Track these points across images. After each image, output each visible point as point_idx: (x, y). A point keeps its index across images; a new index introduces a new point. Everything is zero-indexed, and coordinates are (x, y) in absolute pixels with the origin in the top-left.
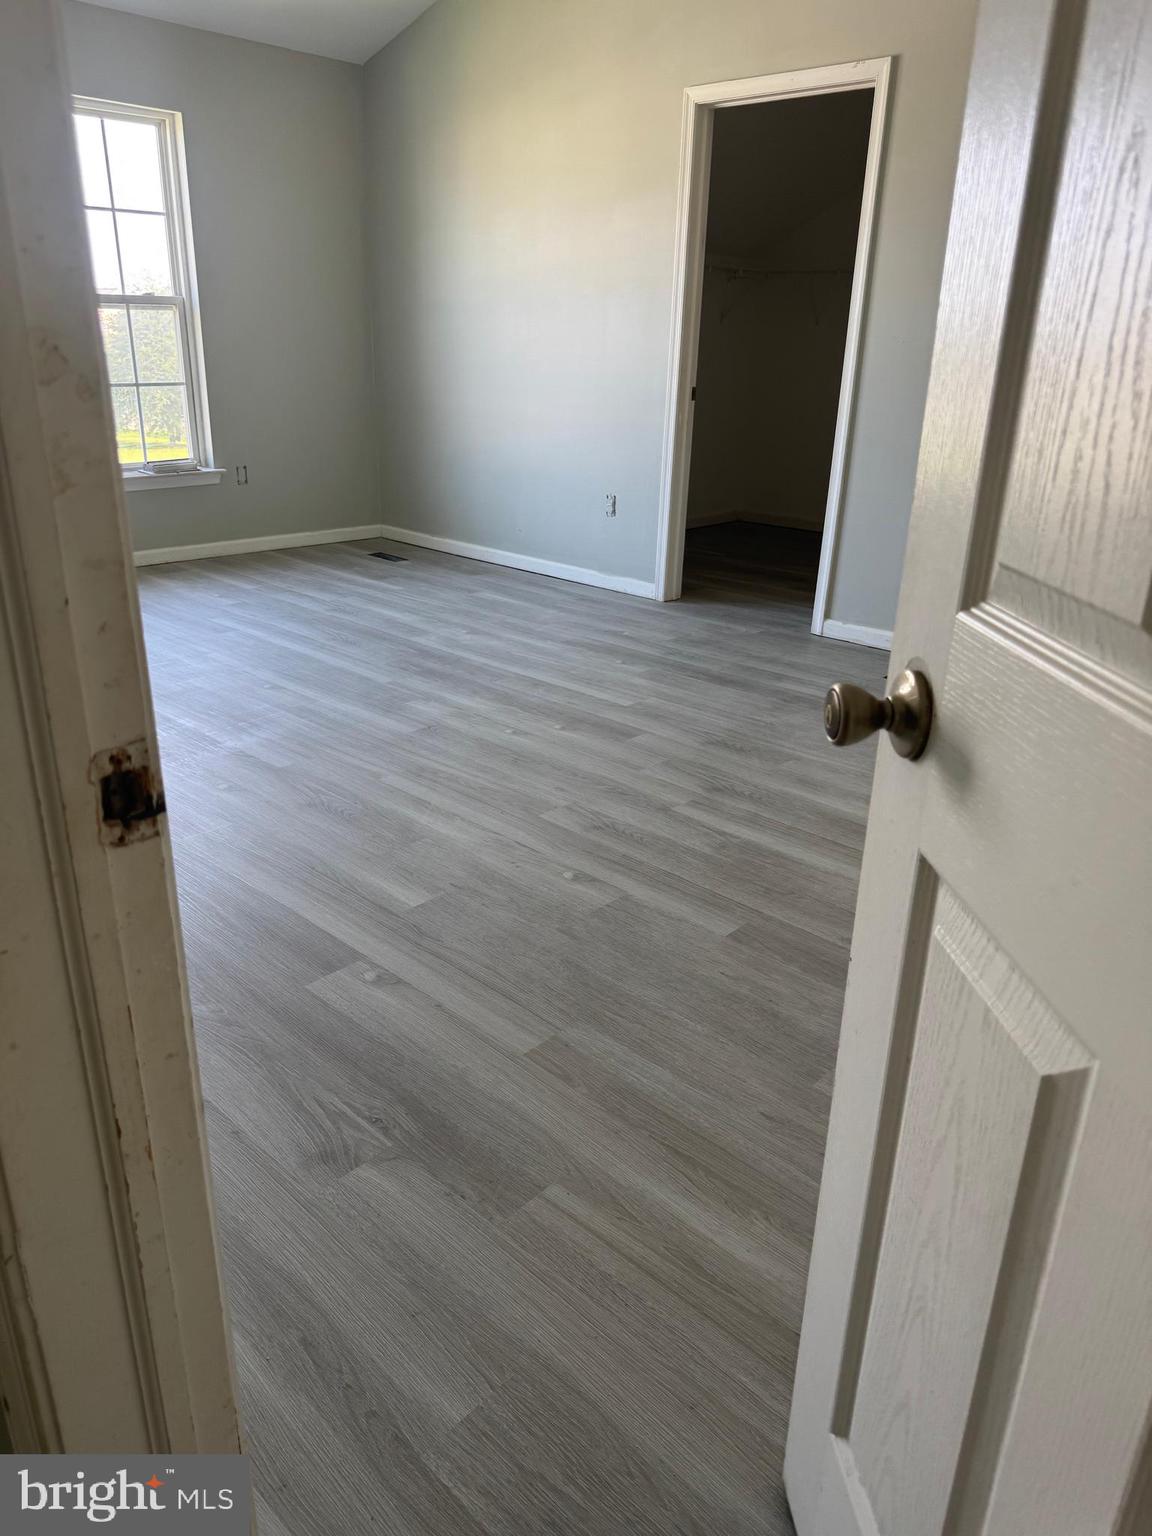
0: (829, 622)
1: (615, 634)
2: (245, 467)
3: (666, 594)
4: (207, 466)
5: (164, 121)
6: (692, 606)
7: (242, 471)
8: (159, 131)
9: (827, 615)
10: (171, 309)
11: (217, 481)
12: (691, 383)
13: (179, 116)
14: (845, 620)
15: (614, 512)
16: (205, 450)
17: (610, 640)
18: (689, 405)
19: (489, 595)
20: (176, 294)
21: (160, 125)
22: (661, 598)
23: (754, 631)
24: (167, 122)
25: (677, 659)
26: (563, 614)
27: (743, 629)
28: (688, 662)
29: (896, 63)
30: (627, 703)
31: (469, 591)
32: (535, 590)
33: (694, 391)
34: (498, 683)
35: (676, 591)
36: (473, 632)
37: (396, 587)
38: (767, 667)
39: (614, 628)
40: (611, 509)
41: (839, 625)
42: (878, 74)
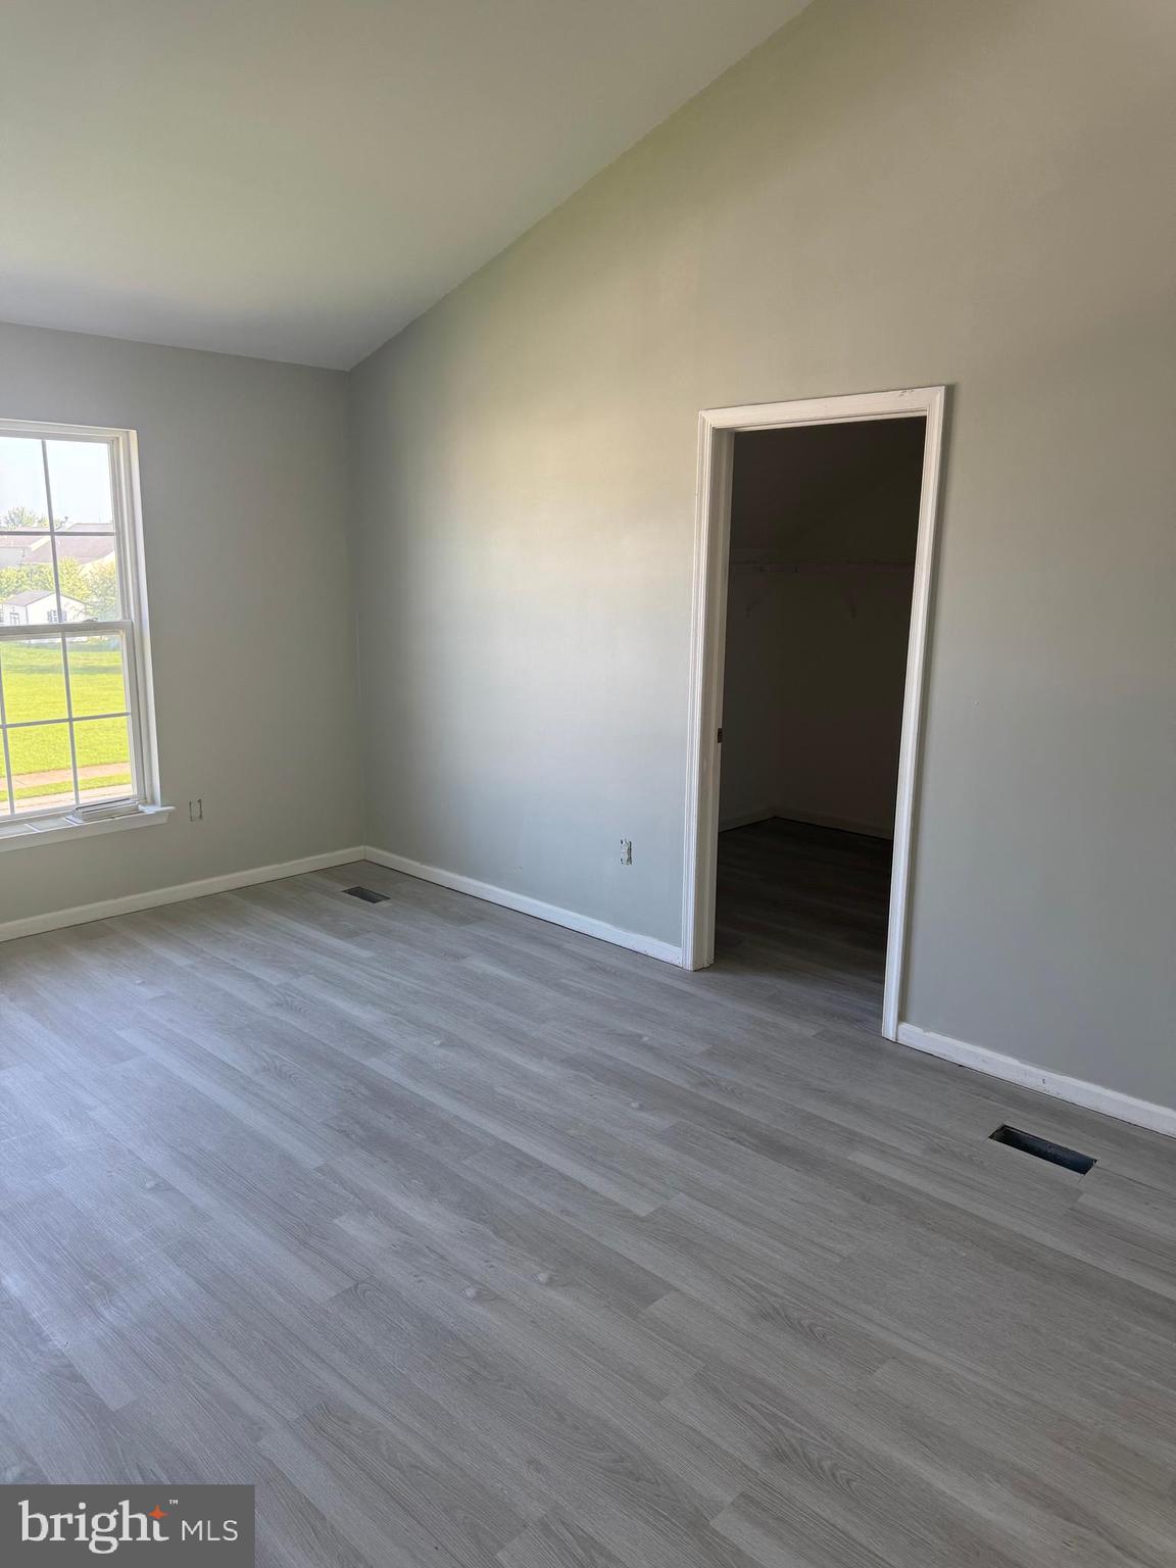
0: (904, 1026)
1: (634, 1041)
2: (200, 801)
3: (695, 962)
4: (153, 803)
5: (118, 438)
6: (728, 978)
7: (196, 808)
8: (111, 449)
9: (902, 1017)
10: (118, 632)
11: (164, 820)
12: (716, 722)
13: (133, 433)
14: (925, 1025)
15: (630, 860)
16: (151, 785)
17: (625, 1055)
18: (715, 748)
19: (480, 965)
20: (124, 617)
21: (113, 443)
22: (689, 965)
23: (810, 1032)
24: (121, 439)
25: (710, 1095)
26: (567, 999)
27: (795, 1027)
28: (727, 1104)
29: (950, 393)
30: (643, 1209)
31: (457, 957)
32: (535, 951)
33: (720, 733)
34: (467, 1162)
35: (708, 957)
36: (450, 1042)
37: (365, 954)
38: (831, 1114)
39: (631, 1028)
40: (627, 857)
41: (918, 1030)
42: (930, 404)
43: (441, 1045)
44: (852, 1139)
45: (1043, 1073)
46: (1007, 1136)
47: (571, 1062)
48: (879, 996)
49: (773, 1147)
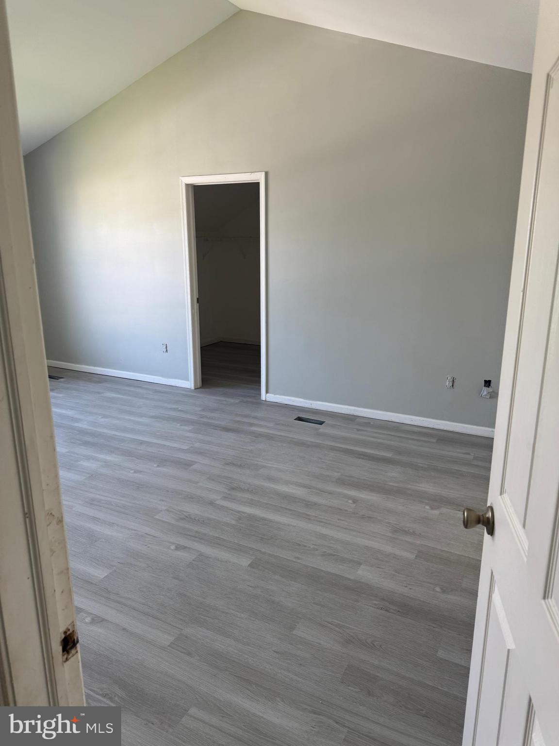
0: (268, 395)
1: (175, 410)
3: (195, 386)
6: (207, 390)
9: (267, 392)
12: (196, 296)
14: (275, 394)
15: (167, 351)
18: (196, 306)
22: (193, 388)
23: (237, 401)
25: (205, 420)
26: (148, 401)
27: (232, 401)
28: (210, 421)
29: (267, 174)
30: (186, 448)
31: (99, 393)
32: (132, 389)
33: (198, 299)
34: (122, 444)
35: (199, 384)
36: (105, 416)
37: (61, 395)
38: (245, 420)
39: (174, 406)
40: (165, 350)
41: (273, 395)
42: (260, 177)
43: (102, 418)
44: (251, 425)
45: (311, 402)
46: (299, 419)
47: (152, 417)
48: (259, 389)
49: (227, 429)
